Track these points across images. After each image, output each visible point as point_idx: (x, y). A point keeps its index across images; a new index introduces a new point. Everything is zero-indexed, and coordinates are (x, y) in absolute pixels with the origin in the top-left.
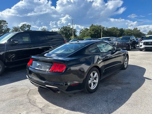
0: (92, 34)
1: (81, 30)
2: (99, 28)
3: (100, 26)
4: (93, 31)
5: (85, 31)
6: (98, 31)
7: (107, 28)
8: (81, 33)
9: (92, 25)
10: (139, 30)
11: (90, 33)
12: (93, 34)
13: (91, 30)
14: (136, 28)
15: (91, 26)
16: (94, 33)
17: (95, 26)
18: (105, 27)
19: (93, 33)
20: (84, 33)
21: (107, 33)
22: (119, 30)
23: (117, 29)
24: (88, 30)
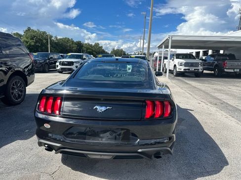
0: (30, 45)
2: (42, 36)
3: (44, 33)
4: (32, 39)
6: (41, 40)
7: (56, 38)
9: (29, 29)
10: (102, 47)
11: (27, 42)
12: (33, 46)
13: (27, 38)
14: (98, 43)
15: (26, 31)
16: (36, 42)
17: (33, 31)
18: (54, 36)
19: (33, 44)
21: (57, 46)
22: (76, 44)
24: (20, 36)
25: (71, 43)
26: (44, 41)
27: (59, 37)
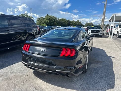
0: (47, 22)
1: (38, 18)
2: (53, 18)
3: (53, 16)
4: (48, 20)
5: (41, 19)
6: (52, 20)
7: (59, 19)
8: (38, 21)
9: (47, 15)
10: (80, 22)
11: (46, 21)
12: (49, 23)
13: (46, 19)
14: (79, 20)
15: (46, 16)
16: (50, 21)
17: (49, 16)
18: (57, 18)
19: (48, 22)
20: (40, 21)
21: (59, 22)
22: (67, 21)
23: (66, 20)
24: (44, 18)
26: (53, 20)
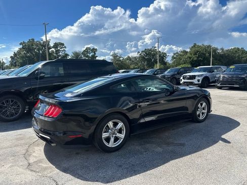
0: (193, 60)
1: (174, 54)
2: (206, 50)
3: (209, 46)
4: (195, 54)
5: (181, 55)
6: (204, 54)
7: (222, 49)
8: (175, 58)
9: (195, 45)
11: (190, 58)
12: (195, 61)
13: (191, 54)
15: (192, 47)
16: (198, 58)
17: (199, 46)
19: (195, 59)
20: (179, 58)
21: (223, 58)
24: (186, 52)
25: (240, 54)
26: (207, 55)
27: (226, 49)
